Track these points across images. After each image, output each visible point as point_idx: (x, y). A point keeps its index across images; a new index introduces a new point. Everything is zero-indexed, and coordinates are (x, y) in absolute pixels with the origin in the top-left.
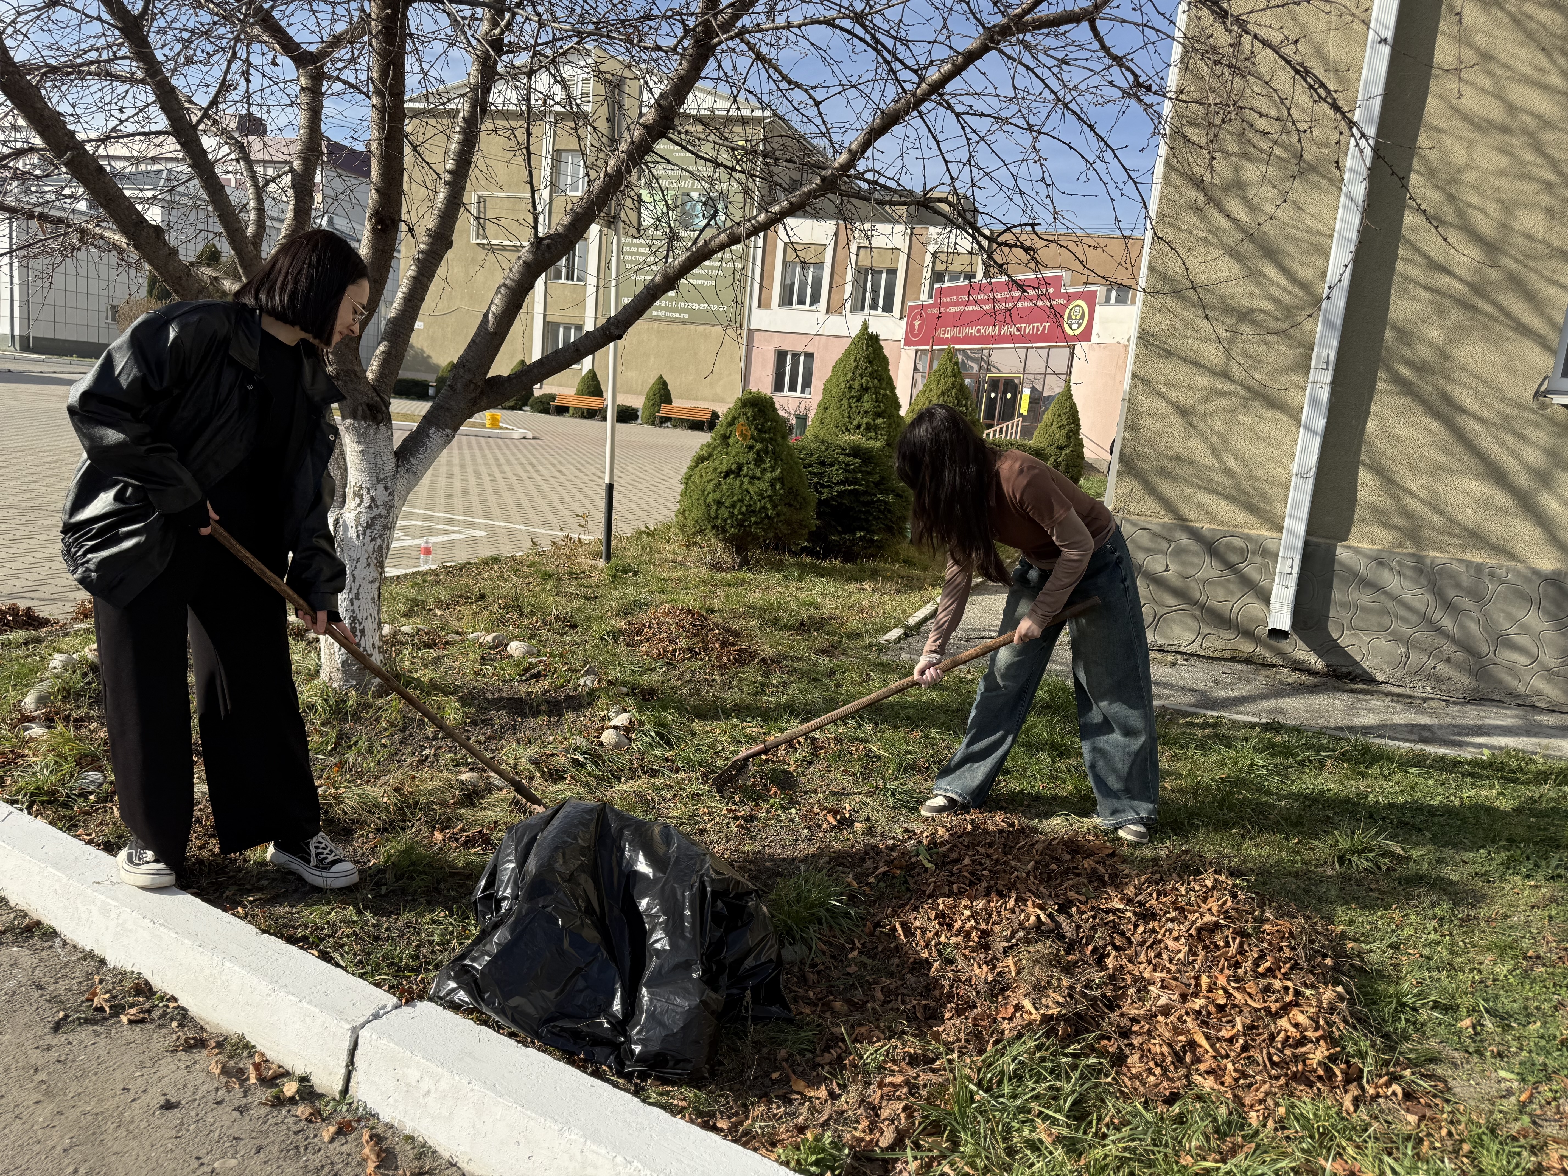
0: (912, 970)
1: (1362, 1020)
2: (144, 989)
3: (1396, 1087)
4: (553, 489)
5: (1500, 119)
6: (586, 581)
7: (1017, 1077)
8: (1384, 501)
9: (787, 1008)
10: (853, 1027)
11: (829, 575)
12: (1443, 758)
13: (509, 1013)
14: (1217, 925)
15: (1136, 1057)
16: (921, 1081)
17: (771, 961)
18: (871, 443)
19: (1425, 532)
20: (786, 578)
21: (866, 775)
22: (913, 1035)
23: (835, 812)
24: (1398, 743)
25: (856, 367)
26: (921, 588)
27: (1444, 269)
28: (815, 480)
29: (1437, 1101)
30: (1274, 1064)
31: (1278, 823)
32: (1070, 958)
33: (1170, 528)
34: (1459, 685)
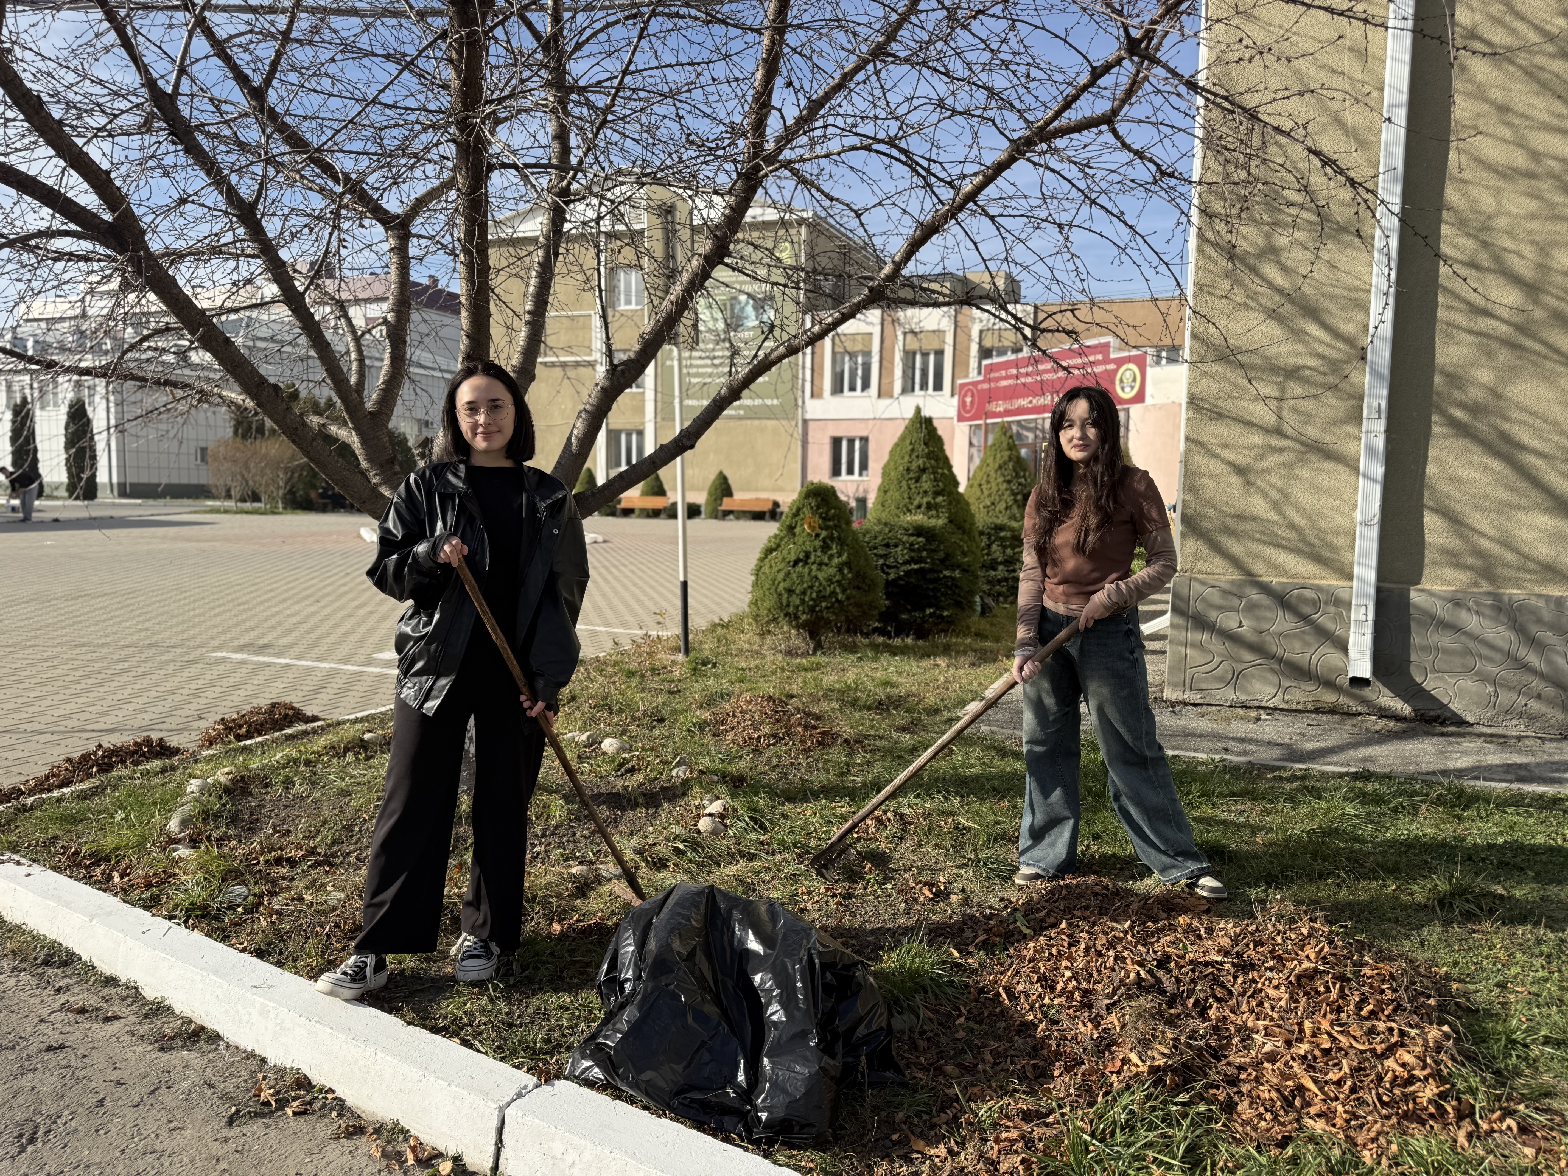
0: (1018, 1033)
1: (1471, 1058)
2: (303, 1083)
3: (1509, 1121)
4: (627, 589)
5: (1525, 166)
6: (668, 676)
7: (1129, 1127)
8: (1454, 543)
9: (900, 1072)
10: (966, 1088)
11: (903, 653)
12: (1542, 796)
13: (643, 1086)
14: (1316, 971)
15: (1246, 1103)
16: (1035, 1135)
17: (882, 1029)
18: (933, 522)
19: (1501, 571)
20: (860, 659)
21: (957, 848)
22: (1024, 1093)
23: (931, 885)
24: (1493, 784)
25: (913, 450)
26: (995, 660)
27: (1486, 313)
28: (881, 562)
29: (1554, 1134)
30: (1384, 1104)
31: (1374, 871)
32: (1172, 1011)
33: (1240, 585)
34: (1553, 721)
